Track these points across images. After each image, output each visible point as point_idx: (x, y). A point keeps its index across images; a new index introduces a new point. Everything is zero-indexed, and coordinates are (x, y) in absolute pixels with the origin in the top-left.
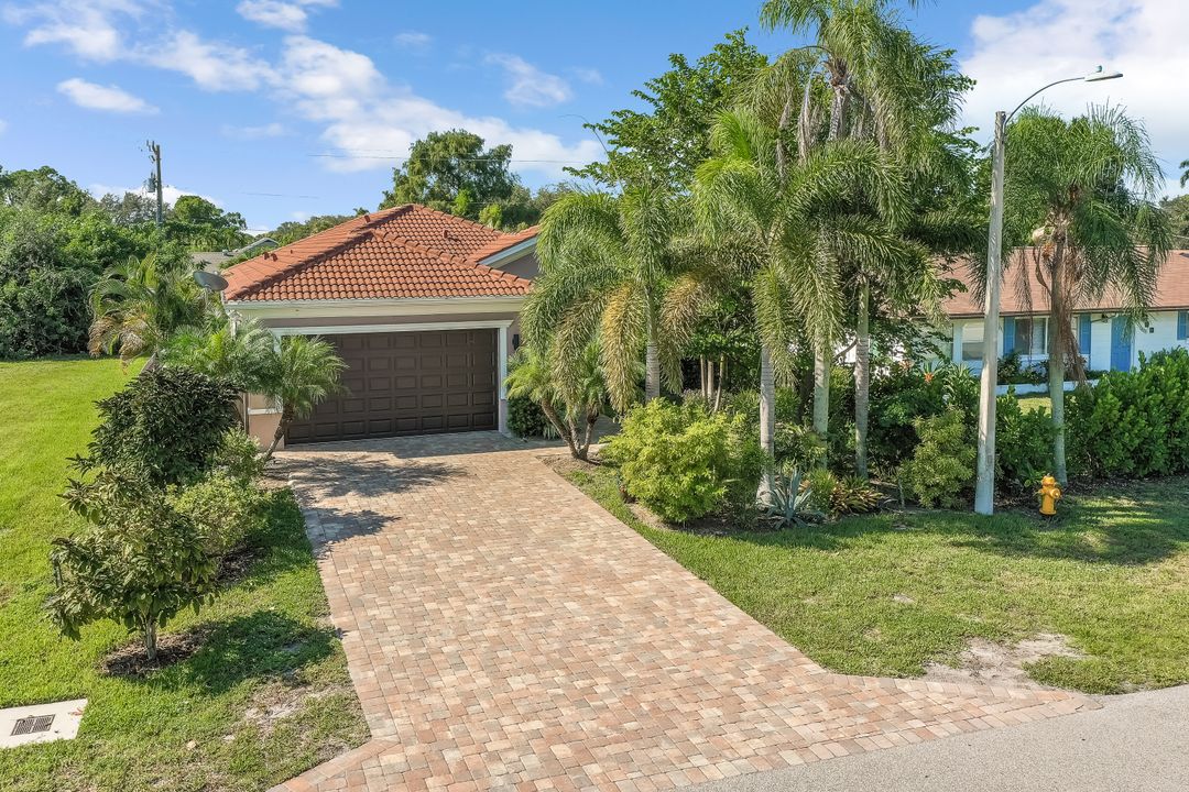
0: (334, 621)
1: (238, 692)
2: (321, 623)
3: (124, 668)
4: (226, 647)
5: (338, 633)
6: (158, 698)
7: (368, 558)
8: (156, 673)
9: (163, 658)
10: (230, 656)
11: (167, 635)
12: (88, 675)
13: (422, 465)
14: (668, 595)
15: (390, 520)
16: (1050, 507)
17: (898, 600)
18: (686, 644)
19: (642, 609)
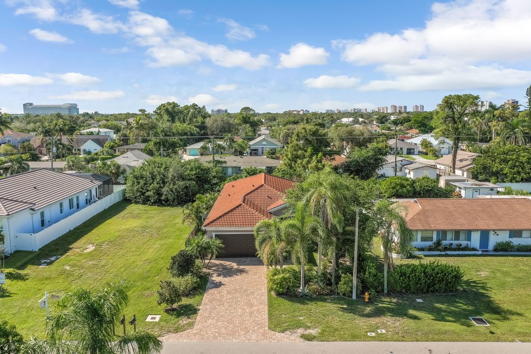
0: (200, 307)
1: (181, 318)
2: (198, 307)
3: (167, 311)
4: (182, 310)
5: (199, 310)
6: (170, 317)
7: (214, 294)
8: (171, 313)
9: (173, 310)
10: (182, 311)
11: (175, 306)
12: (162, 311)
13: (241, 268)
14: (258, 311)
15: (223, 284)
16: (367, 300)
17: (300, 318)
18: (251, 321)
19: (251, 313)
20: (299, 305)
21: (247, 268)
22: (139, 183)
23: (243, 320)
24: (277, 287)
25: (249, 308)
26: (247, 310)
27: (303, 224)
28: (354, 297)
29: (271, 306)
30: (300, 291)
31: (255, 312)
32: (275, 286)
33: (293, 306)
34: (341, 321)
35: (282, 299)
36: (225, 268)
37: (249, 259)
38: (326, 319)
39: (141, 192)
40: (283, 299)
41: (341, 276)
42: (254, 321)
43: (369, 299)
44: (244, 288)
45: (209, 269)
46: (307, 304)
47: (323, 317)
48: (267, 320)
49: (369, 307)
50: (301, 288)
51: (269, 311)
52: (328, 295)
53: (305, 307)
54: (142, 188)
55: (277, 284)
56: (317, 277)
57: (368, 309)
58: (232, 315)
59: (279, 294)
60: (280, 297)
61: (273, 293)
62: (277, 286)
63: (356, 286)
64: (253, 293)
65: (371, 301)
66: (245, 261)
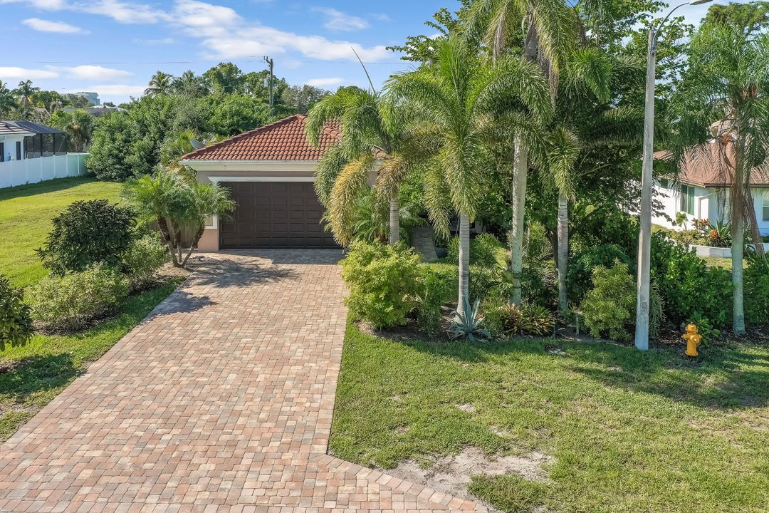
0: (92, 366)
7: (169, 325)
13: (279, 269)
14: (302, 379)
15: (212, 303)
16: (691, 351)
17: (463, 408)
18: (263, 416)
19: (271, 386)
20: (454, 362)
21: (298, 268)
22: (114, 140)
23: (233, 413)
24: (378, 300)
25: (269, 370)
26: (261, 378)
27: (464, 89)
28: (642, 341)
29: (350, 361)
30: (457, 320)
31: (289, 384)
32: (370, 297)
33: (434, 367)
34: (628, 423)
35: (395, 345)
36: (235, 268)
37: (309, 252)
38: (566, 414)
39: (116, 156)
40: (400, 345)
41: (590, 273)
42: (275, 416)
43: (701, 347)
44: (274, 313)
45: (188, 269)
46: (485, 360)
47: (551, 405)
48: (327, 415)
49: (709, 373)
50: (459, 310)
51: (343, 379)
52: (551, 334)
53: (478, 368)
54: (118, 149)
55: (377, 289)
56: (509, 276)
57: (711, 381)
58: (196, 393)
59: (385, 330)
60: (387, 337)
61: (365, 327)
62: (377, 297)
63: (647, 300)
64: (296, 327)
65: (707, 357)
66: (297, 256)
